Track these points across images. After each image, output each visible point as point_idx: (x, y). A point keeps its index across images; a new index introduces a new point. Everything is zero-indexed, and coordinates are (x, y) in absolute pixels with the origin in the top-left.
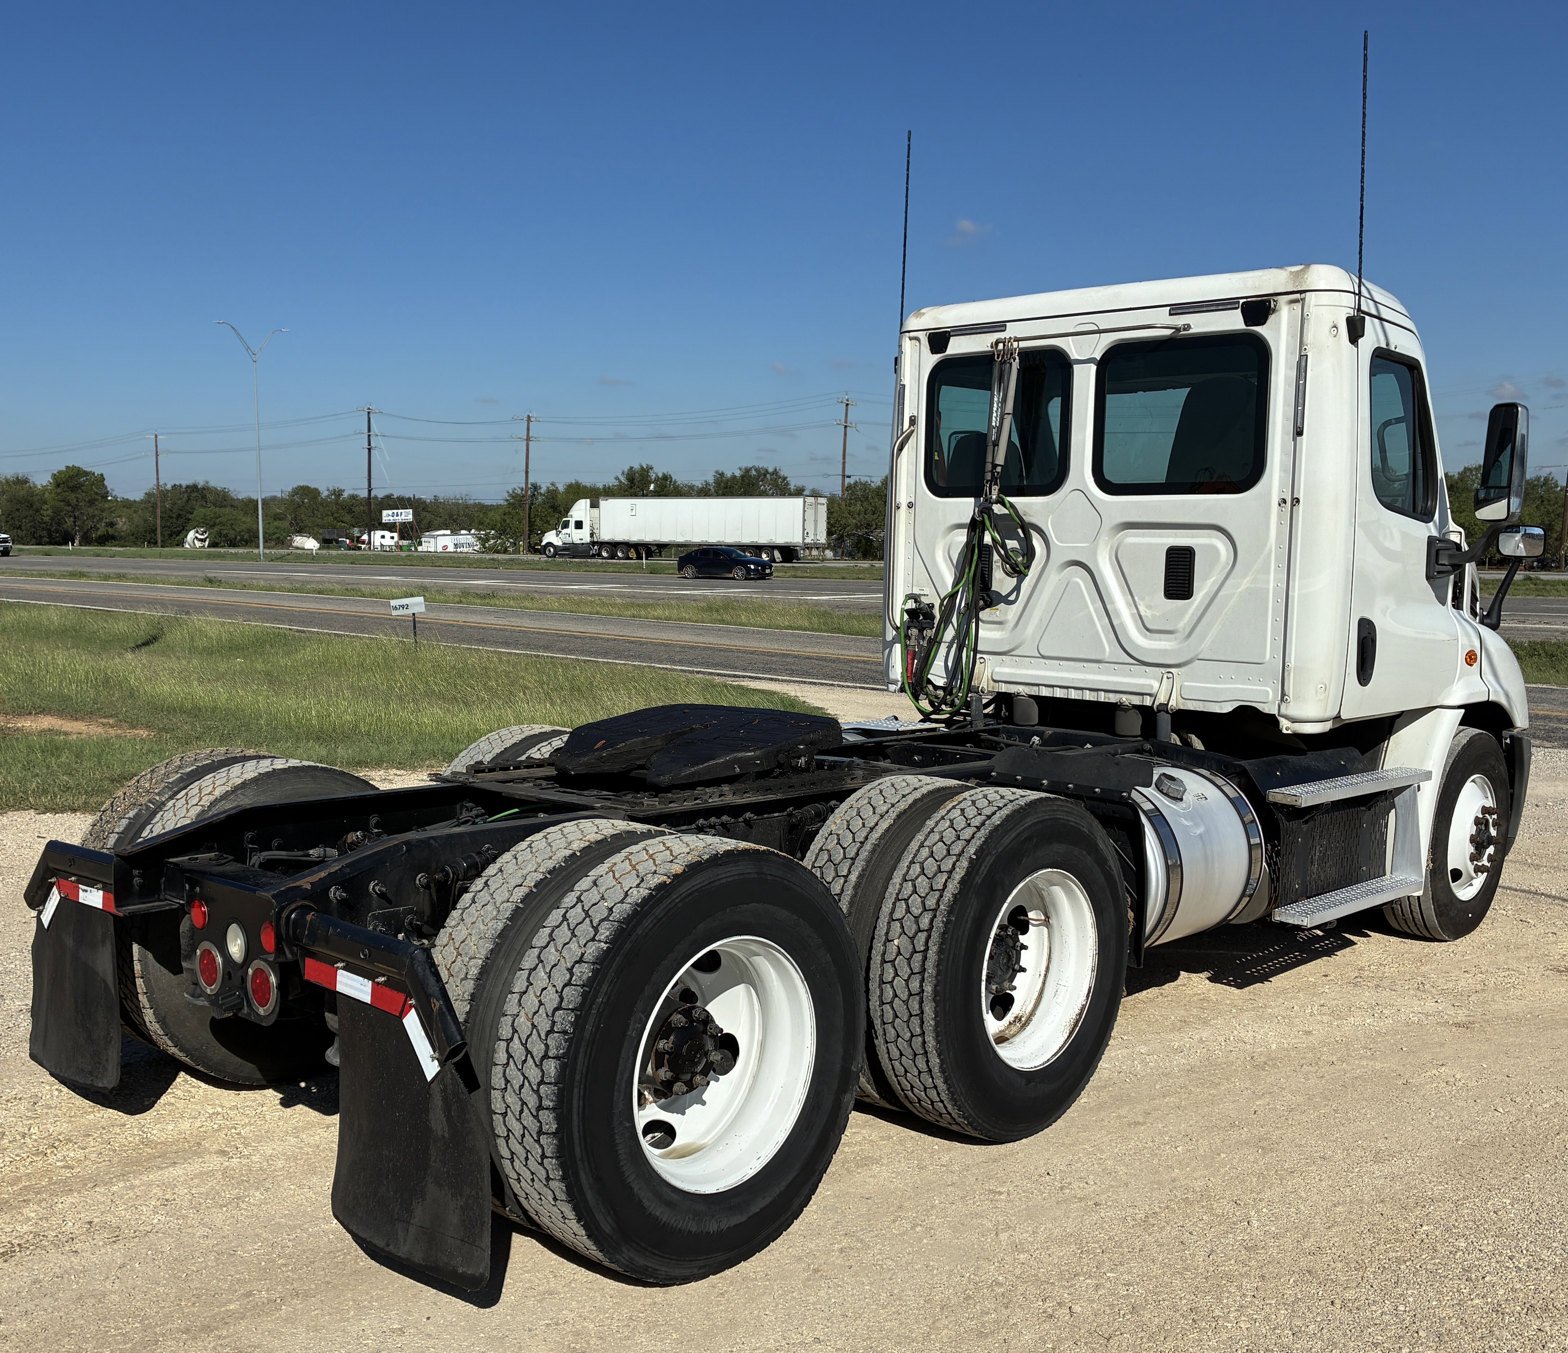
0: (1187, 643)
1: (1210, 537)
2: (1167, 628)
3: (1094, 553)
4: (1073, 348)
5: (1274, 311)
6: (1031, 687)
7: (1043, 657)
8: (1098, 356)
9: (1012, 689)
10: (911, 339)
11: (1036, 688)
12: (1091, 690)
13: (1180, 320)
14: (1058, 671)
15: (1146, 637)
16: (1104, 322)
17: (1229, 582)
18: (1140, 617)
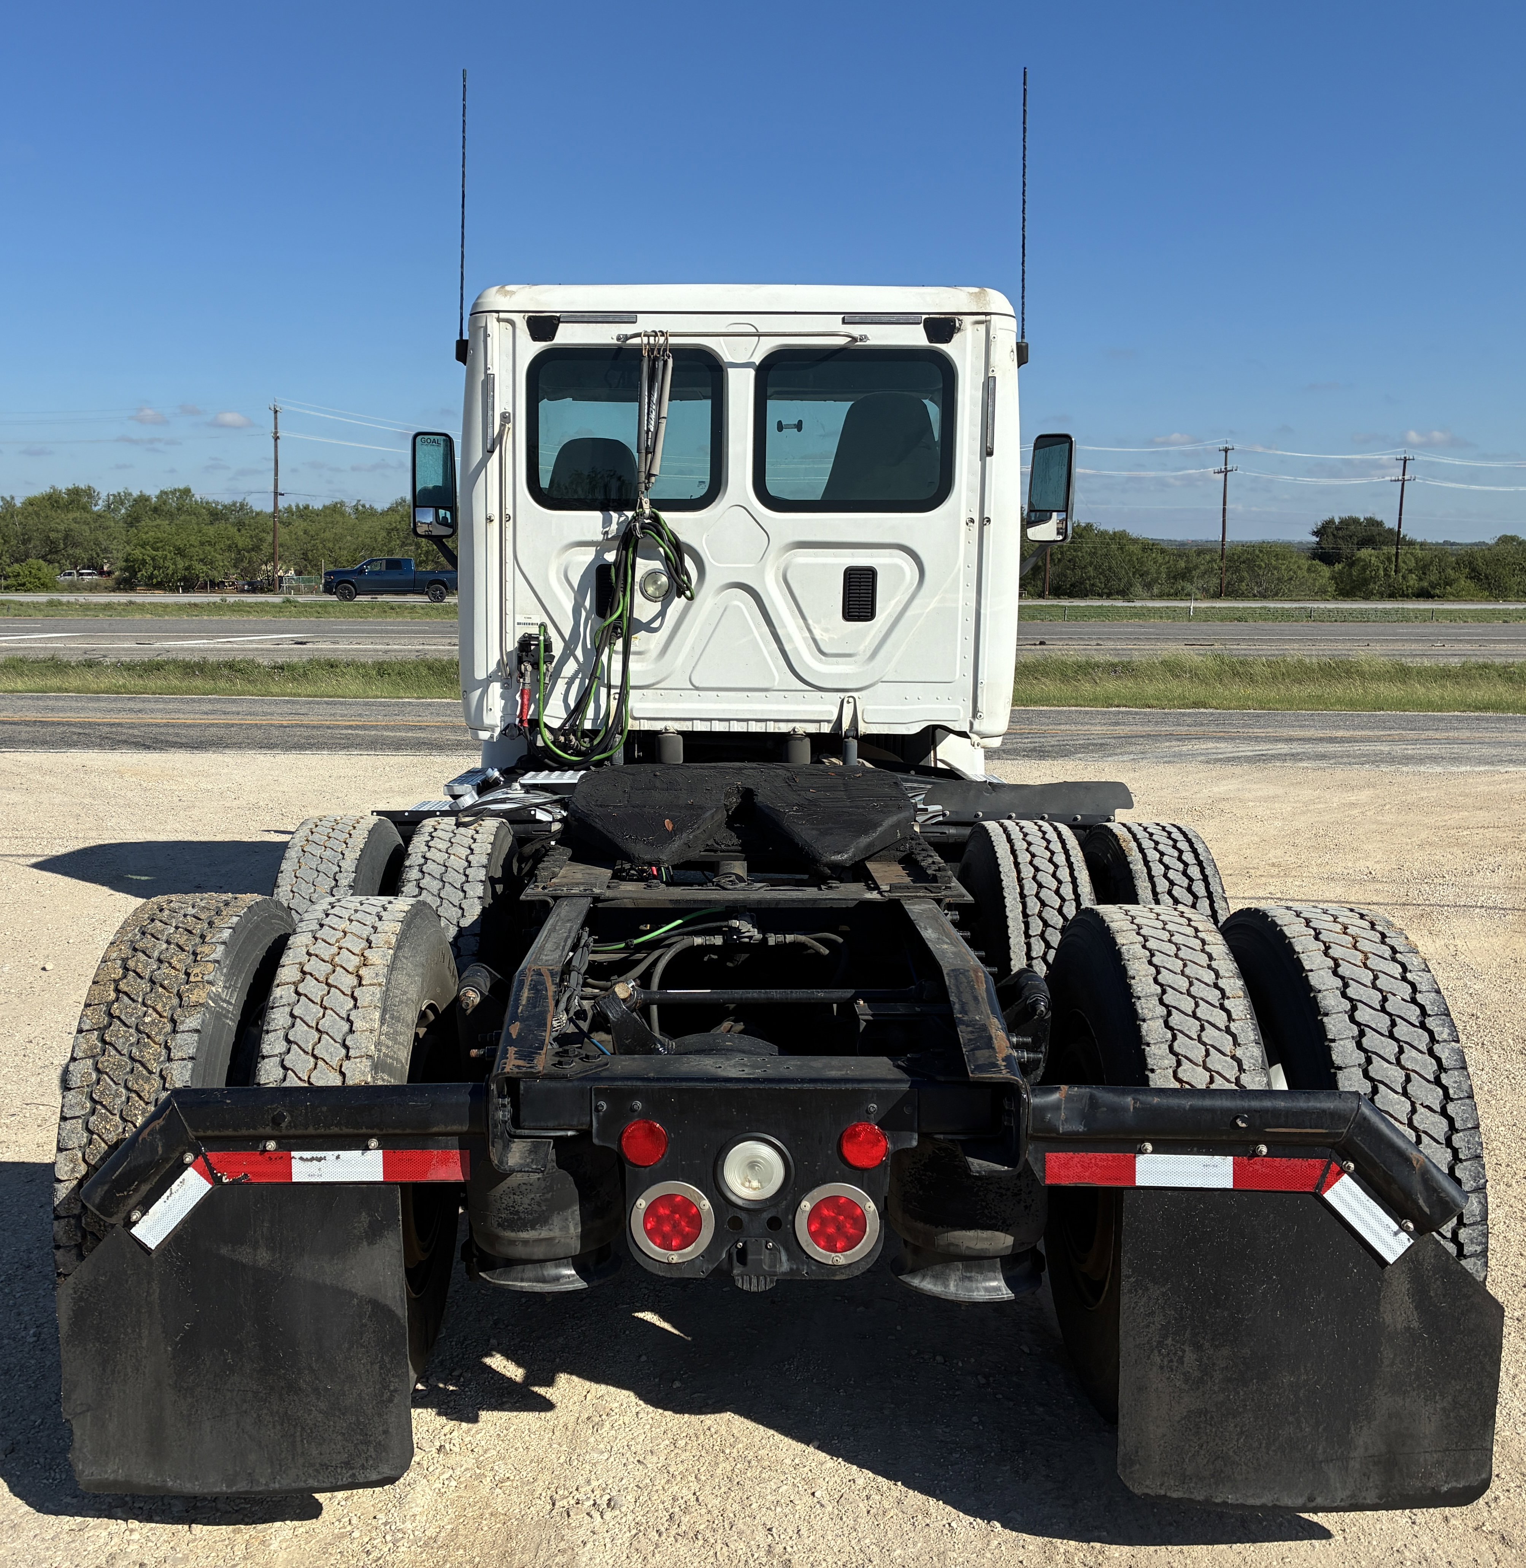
0: (873, 664)
1: (891, 556)
2: (847, 652)
3: (761, 572)
4: (725, 350)
5: (959, 329)
6: (682, 722)
7: (697, 689)
8: (757, 360)
9: (658, 726)
10: (499, 320)
11: (689, 723)
12: (757, 720)
13: (856, 330)
14: (715, 702)
15: (820, 661)
16: (764, 324)
17: (917, 602)
18: (815, 641)
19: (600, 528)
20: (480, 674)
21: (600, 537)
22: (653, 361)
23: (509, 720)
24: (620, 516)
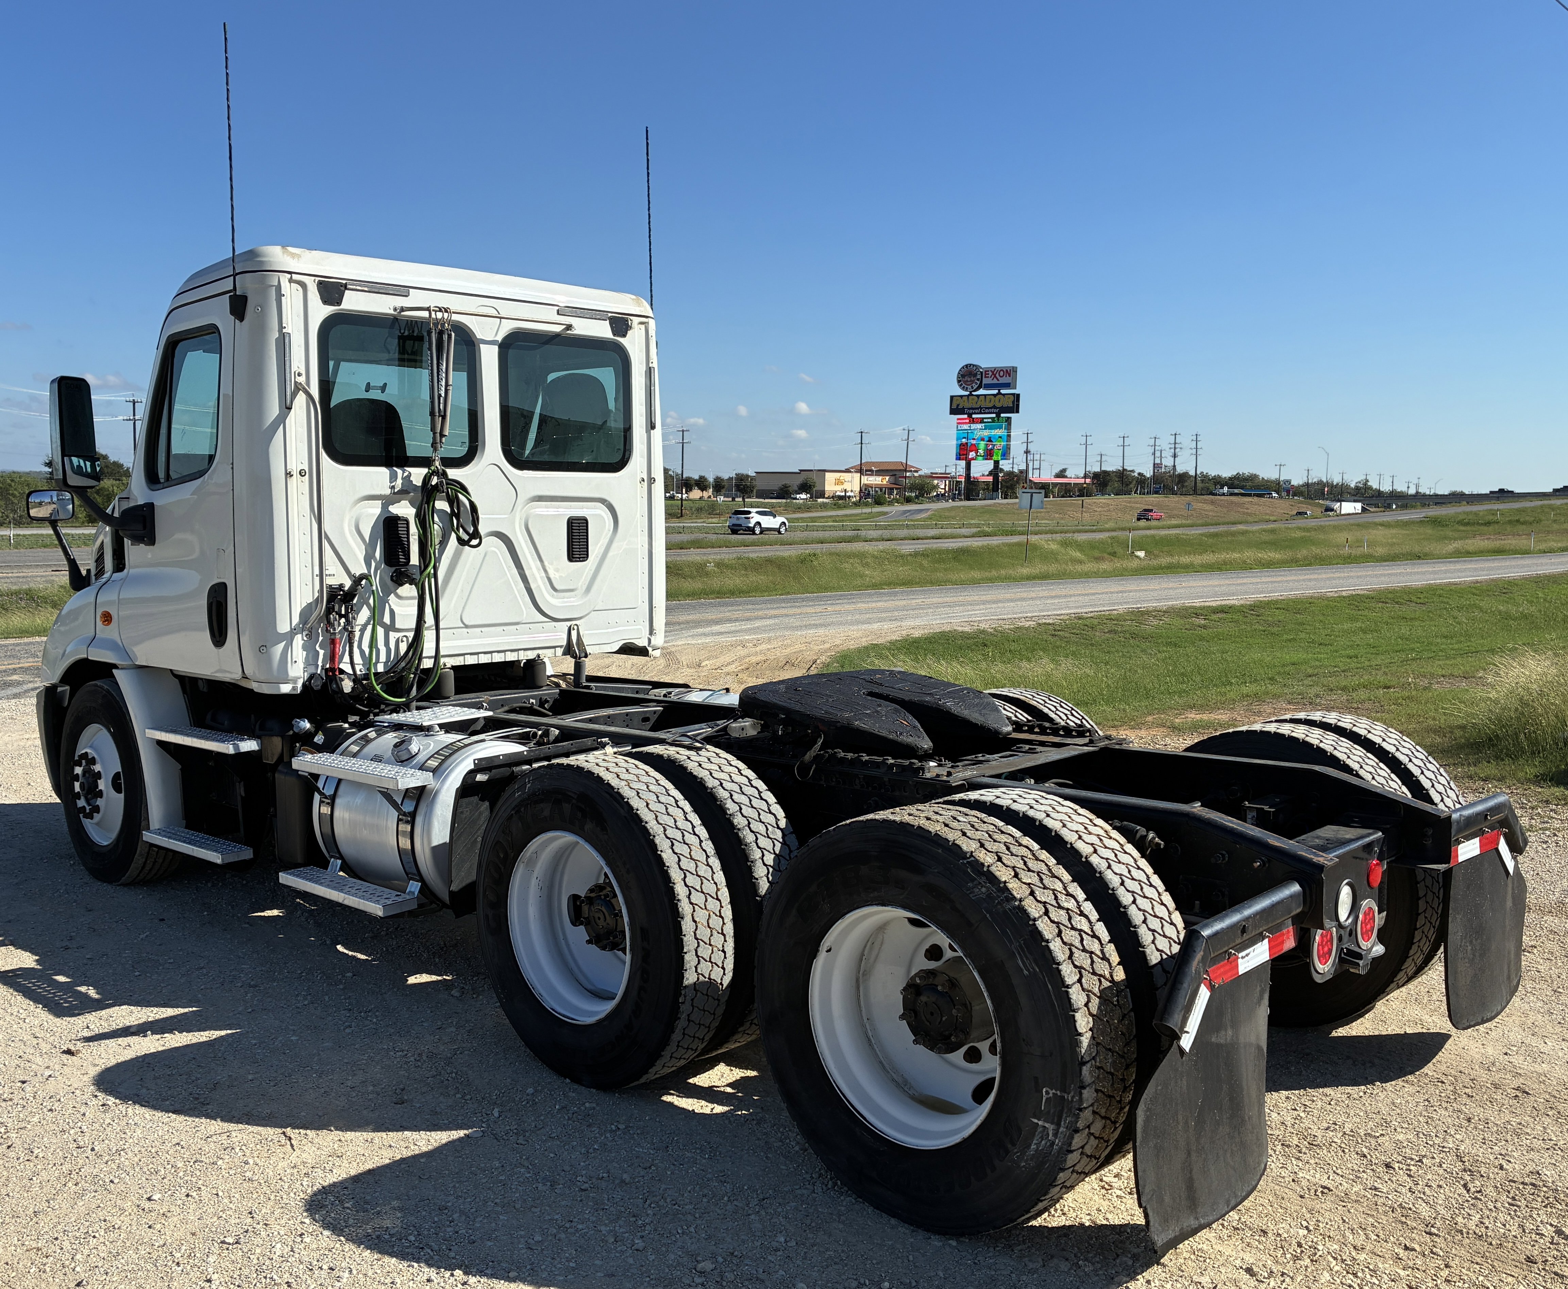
0: (588, 596)
1: (597, 508)
2: (572, 587)
3: (512, 522)
5: (630, 328)
6: (456, 658)
7: (467, 627)
8: (499, 338)
10: (289, 281)
11: (461, 658)
12: (512, 651)
13: (567, 321)
14: (482, 637)
15: (554, 595)
16: (506, 309)
17: (615, 545)
18: (549, 579)
19: (388, 484)
20: (283, 627)
21: (388, 492)
22: (441, 333)
23: (312, 670)
24: (404, 472)
